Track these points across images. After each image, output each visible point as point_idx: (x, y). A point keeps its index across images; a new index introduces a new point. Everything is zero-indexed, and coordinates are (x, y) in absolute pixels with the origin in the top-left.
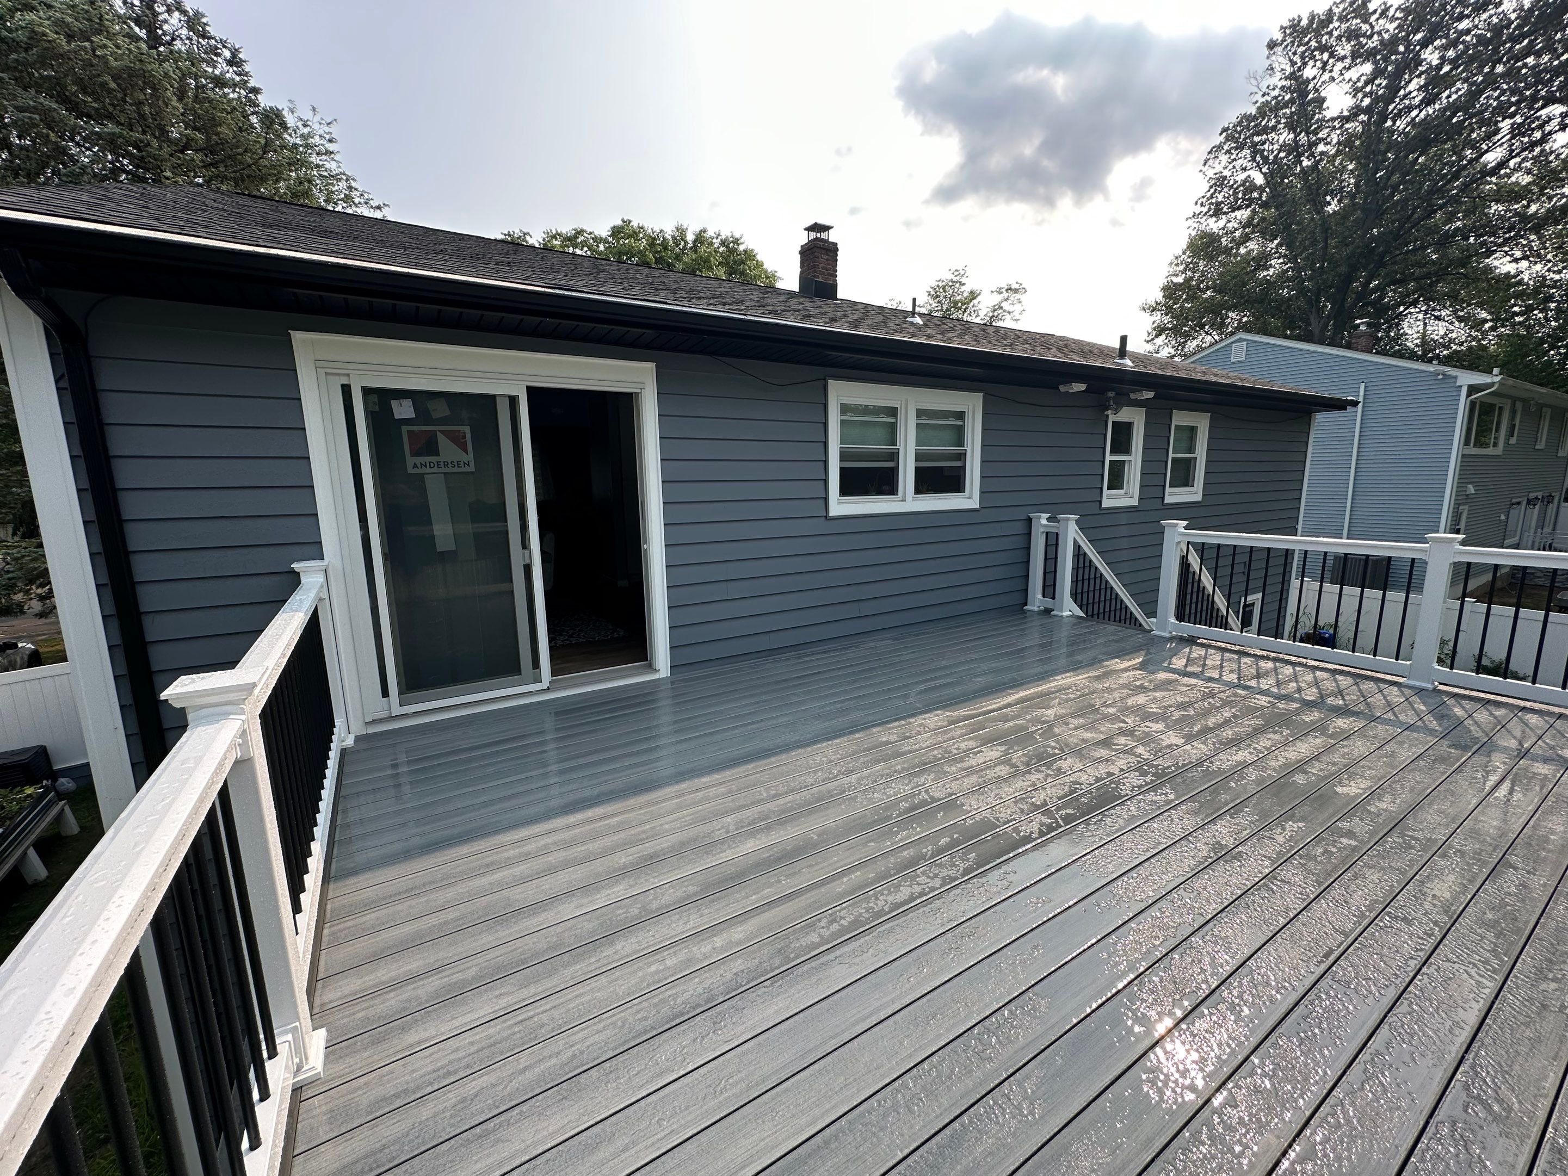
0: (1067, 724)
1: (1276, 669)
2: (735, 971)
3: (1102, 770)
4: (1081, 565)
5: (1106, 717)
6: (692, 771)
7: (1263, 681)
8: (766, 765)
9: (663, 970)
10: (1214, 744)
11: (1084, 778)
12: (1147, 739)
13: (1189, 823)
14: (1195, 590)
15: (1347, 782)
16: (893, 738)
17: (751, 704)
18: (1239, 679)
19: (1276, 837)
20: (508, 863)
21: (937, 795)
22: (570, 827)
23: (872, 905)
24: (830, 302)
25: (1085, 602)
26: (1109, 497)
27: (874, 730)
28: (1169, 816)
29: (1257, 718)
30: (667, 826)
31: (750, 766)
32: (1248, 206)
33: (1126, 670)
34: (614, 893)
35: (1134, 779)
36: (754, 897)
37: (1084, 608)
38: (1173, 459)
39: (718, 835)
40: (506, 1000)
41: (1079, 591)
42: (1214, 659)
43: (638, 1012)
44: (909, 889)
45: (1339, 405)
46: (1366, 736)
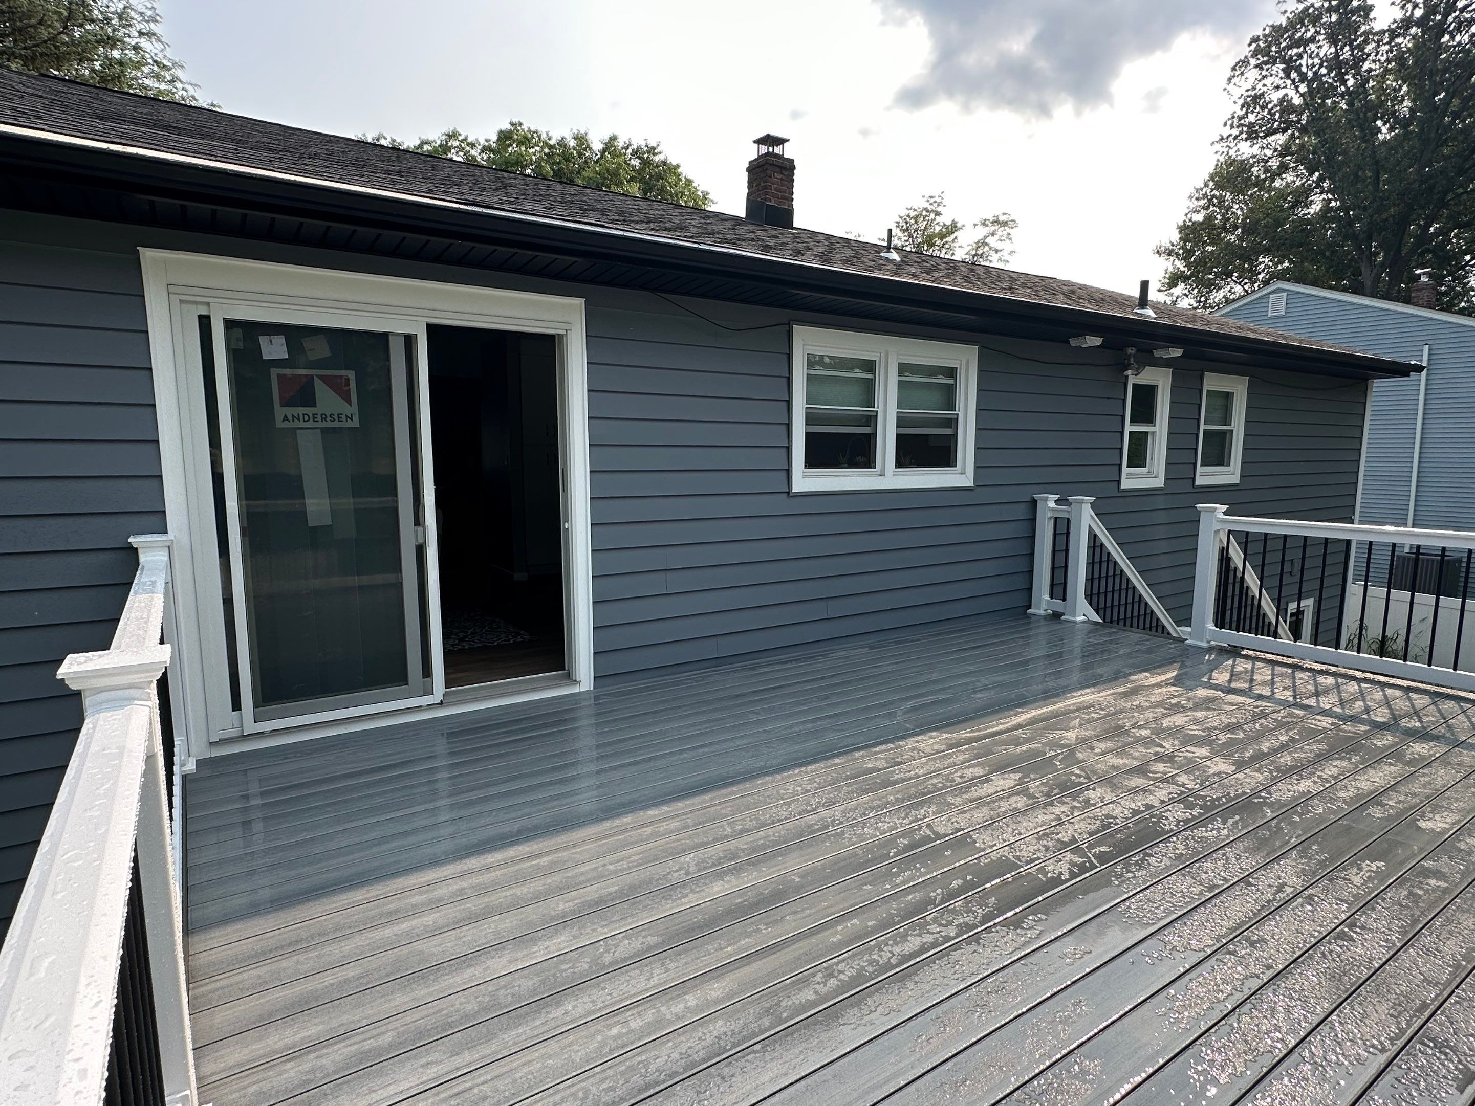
0: (1092, 748)
1: (1338, 686)
2: (715, 1033)
3: (1140, 802)
4: (1097, 559)
5: (1139, 740)
6: (634, 802)
7: (1322, 699)
8: (726, 795)
9: (627, 1033)
10: (1271, 772)
11: (1118, 811)
12: (1191, 766)
13: (1249, 863)
14: (1237, 592)
15: (1431, 816)
16: (881, 764)
17: (701, 723)
18: (1295, 697)
19: (1353, 878)
20: (417, 911)
21: (941, 830)
22: (487, 869)
23: (875, 957)
24: (786, 231)
25: (1102, 605)
26: (1129, 476)
27: (857, 754)
28: (1224, 855)
29: (1320, 742)
30: (611, 867)
31: (707, 797)
32: (1285, 131)
33: (1158, 685)
34: (554, 944)
35: (1177, 813)
36: (729, 949)
37: (1101, 612)
38: (1205, 431)
39: (676, 877)
40: (435, 1070)
41: (1095, 591)
42: (1263, 674)
43: (603, 1081)
44: (918, 938)
45: (1401, 370)
46: (1449, 763)
